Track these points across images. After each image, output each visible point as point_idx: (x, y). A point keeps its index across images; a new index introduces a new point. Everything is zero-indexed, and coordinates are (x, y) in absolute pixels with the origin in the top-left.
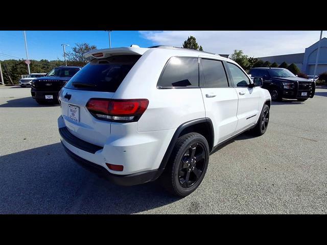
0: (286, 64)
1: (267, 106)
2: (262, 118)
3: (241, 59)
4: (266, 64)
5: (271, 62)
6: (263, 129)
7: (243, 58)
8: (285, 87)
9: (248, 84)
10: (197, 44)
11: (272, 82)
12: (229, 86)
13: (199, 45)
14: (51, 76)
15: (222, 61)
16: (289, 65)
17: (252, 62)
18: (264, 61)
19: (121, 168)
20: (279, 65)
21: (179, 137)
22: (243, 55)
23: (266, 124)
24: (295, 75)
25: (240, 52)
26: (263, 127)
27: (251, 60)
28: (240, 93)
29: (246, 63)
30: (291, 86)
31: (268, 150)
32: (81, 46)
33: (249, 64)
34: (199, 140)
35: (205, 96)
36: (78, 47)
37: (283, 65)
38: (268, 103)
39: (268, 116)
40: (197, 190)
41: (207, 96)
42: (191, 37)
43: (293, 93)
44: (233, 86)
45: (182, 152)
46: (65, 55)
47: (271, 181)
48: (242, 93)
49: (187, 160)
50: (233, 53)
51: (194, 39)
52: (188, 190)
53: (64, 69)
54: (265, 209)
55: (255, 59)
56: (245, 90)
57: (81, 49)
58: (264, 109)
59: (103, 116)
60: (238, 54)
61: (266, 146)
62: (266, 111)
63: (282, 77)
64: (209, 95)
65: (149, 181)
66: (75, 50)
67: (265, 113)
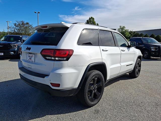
0: (154, 35)
1: (139, 59)
2: (136, 67)
3: (124, 32)
4: (141, 35)
5: (144, 34)
6: (137, 74)
7: (126, 31)
8: (152, 50)
9: (127, 45)
10: (95, 22)
11: (144, 46)
12: (115, 46)
13: (96, 23)
14: (2, 41)
15: (111, 32)
16: (156, 36)
17: (131, 34)
18: (140, 33)
19: (58, 85)
20: (149, 36)
21: (88, 72)
22: (125, 29)
23: (139, 71)
24: (159, 42)
25: (124, 27)
26: (137, 72)
27: (130, 33)
28: (122, 50)
29: (128, 34)
30: (156, 49)
31: (140, 86)
32: (20, 23)
33: (130, 35)
34: (98, 74)
35: (102, 51)
36: (17, 23)
37: (152, 36)
38: (139, 57)
39: (140, 66)
40: (97, 104)
41: (103, 50)
42: (92, 18)
43: (157, 53)
44: (118, 46)
45: (89, 81)
46: (9, 28)
47: (140, 101)
48: (123, 50)
49: (92, 85)
50: (119, 28)
51: (93, 19)
52: (92, 103)
53: (10, 37)
54: (137, 113)
55: (133, 32)
56: (125, 49)
57: (19, 24)
58: (137, 61)
59: (50, 58)
60: (122, 28)
61: (138, 84)
62: (139, 63)
63: (150, 43)
64: (104, 50)
65: (72, 95)
66: (15, 24)
67: (138, 64)
